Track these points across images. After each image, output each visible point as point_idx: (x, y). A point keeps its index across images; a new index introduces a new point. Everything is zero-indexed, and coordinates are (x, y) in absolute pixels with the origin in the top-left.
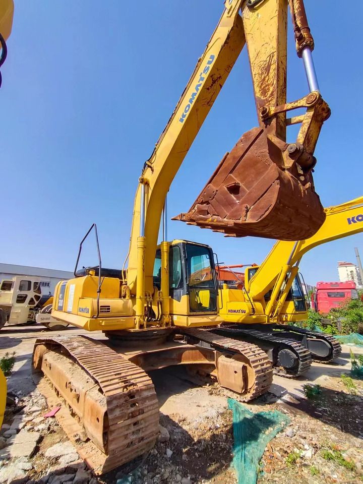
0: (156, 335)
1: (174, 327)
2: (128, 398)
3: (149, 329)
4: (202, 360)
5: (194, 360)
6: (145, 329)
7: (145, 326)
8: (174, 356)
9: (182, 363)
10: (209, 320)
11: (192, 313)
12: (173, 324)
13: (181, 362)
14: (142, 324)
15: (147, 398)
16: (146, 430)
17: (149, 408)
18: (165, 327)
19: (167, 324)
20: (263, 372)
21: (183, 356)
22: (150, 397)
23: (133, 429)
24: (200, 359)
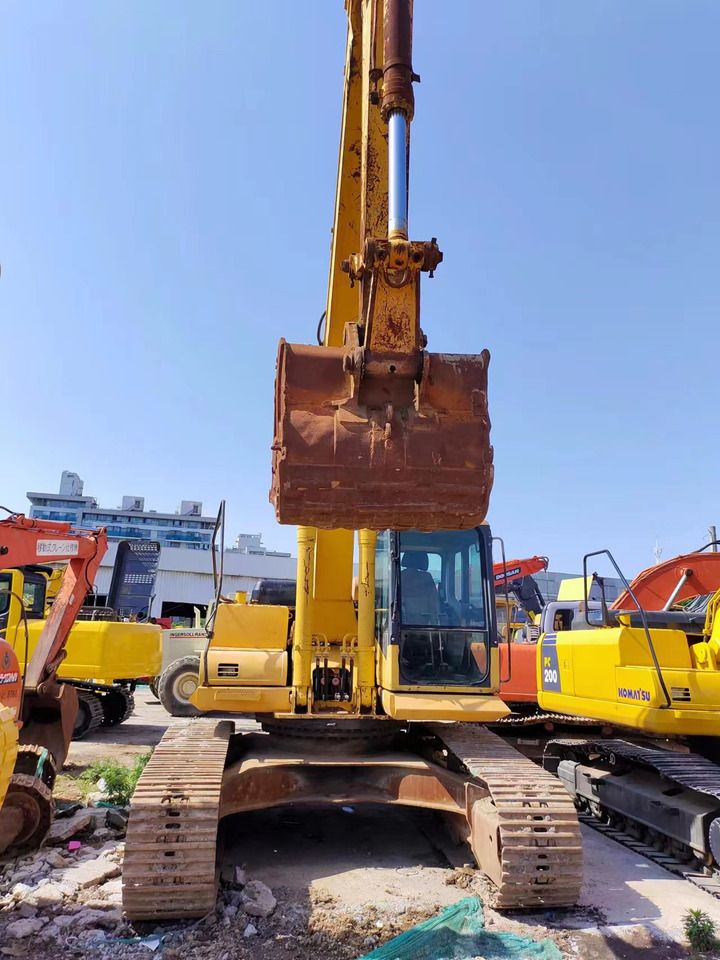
0: (334, 732)
1: (383, 717)
2: (165, 813)
3: (317, 716)
4: (444, 803)
5: (427, 800)
6: (309, 715)
7: (309, 709)
8: (383, 783)
9: (400, 801)
10: (457, 707)
11: (405, 688)
12: (380, 710)
13: (397, 798)
14: (303, 703)
15: (197, 822)
16: (186, 869)
17: (197, 838)
18: (358, 715)
19: (365, 709)
20: (537, 845)
21: (402, 786)
22: (204, 821)
23: (163, 859)
24: (438, 798)
